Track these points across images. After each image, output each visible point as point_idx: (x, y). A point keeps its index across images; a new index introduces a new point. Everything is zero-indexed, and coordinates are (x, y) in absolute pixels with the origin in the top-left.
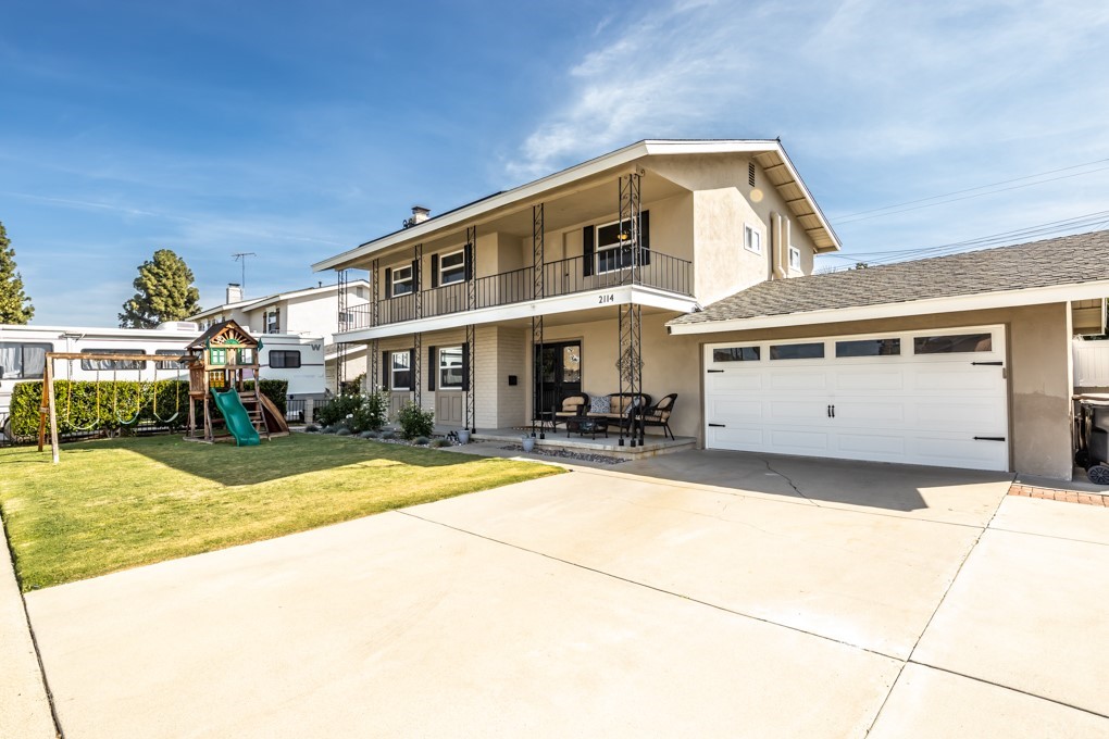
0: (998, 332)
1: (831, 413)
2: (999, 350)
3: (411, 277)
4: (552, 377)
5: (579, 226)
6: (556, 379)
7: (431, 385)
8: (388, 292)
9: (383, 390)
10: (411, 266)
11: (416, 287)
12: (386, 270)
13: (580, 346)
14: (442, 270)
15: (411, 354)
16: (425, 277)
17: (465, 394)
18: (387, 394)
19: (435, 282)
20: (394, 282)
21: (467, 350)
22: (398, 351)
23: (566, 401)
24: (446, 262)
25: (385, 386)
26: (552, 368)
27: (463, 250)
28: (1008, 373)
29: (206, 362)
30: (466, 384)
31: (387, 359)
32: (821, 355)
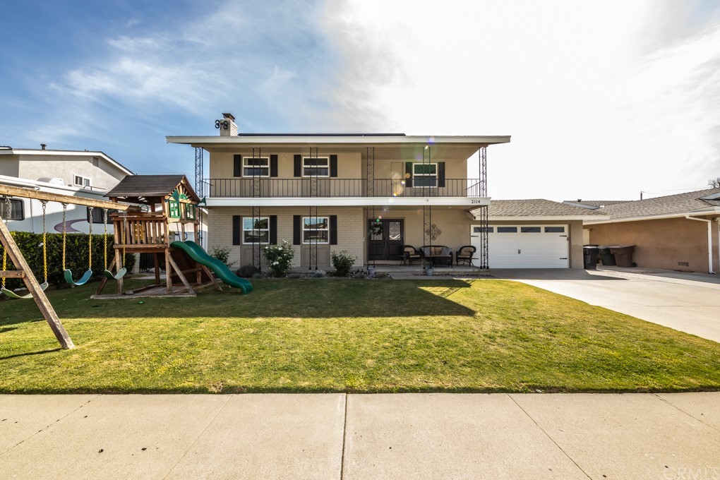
0: (566, 227)
1: (519, 252)
2: (566, 232)
3: (268, 166)
4: (380, 237)
5: (402, 161)
6: (384, 238)
7: (297, 241)
8: (237, 172)
9: (234, 244)
10: (268, 158)
11: (274, 173)
12: (235, 156)
13: (401, 221)
14: (304, 166)
15: (271, 219)
16: (286, 167)
17: (332, 247)
18: (238, 247)
19: (297, 172)
20: (244, 166)
21: (334, 219)
22: (253, 216)
23: (406, 250)
24: (307, 162)
25: (236, 241)
26: (379, 232)
27: (328, 158)
28: (569, 239)
29: (167, 214)
30: (334, 241)
31: (237, 221)
32: (516, 231)
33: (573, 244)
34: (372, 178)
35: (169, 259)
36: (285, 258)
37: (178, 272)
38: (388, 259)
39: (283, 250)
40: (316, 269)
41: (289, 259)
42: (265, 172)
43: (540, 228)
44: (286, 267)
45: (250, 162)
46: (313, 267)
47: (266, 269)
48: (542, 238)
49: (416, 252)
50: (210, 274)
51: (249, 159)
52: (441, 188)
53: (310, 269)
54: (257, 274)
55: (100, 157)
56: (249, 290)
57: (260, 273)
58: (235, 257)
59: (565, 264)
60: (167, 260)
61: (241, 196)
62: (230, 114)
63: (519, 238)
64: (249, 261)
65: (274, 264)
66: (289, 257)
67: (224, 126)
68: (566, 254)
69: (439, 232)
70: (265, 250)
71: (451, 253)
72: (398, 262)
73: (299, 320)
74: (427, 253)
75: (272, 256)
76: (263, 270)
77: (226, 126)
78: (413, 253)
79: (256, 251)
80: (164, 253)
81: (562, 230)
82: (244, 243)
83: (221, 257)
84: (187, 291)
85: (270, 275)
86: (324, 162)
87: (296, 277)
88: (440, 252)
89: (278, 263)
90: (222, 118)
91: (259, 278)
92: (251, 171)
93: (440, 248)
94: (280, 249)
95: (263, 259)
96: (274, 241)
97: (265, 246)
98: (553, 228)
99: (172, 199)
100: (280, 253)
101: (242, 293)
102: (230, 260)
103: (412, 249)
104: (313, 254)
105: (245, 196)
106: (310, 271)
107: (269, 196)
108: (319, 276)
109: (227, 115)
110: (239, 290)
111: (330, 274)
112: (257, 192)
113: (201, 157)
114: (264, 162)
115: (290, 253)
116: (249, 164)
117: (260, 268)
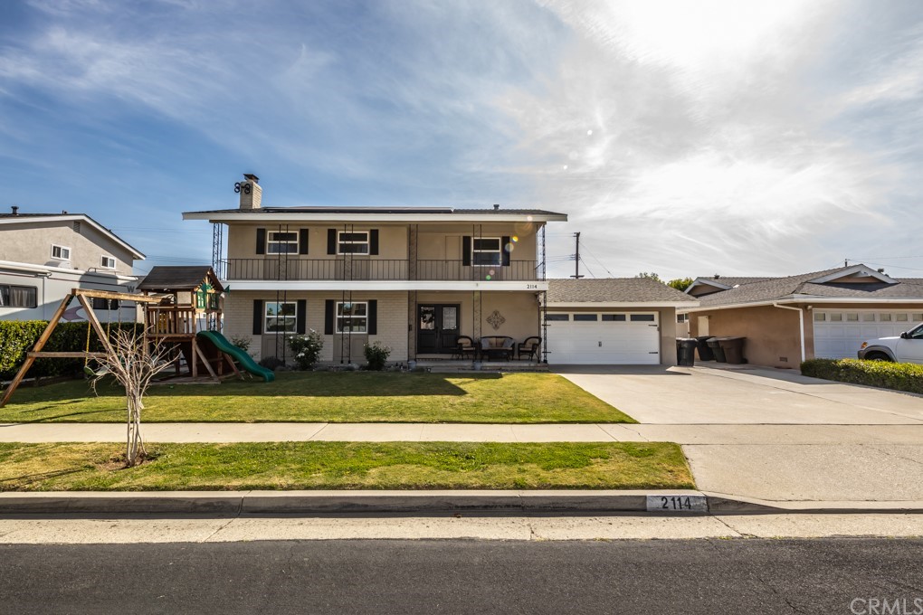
0: (656, 314)
1: (600, 345)
2: (656, 321)
3: (297, 242)
4: (430, 326)
5: (459, 234)
6: (436, 327)
7: (329, 330)
8: (261, 248)
9: (254, 334)
10: (298, 232)
11: (304, 250)
12: (258, 230)
13: (458, 307)
14: (339, 242)
15: (300, 304)
16: (318, 244)
17: (371, 337)
18: (259, 337)
19: (331, 250)
20: (268, 242)
21: (373, 304)
22: (278, 301)
23: (460, 341)
24: (344, 237)
25: (257, 329)
26: (430, 320)
27: (368, 232)
28: (660, 329)
29: (195, 305)
30: (373, 330)
31: (258, 306)
32: (596, 320)
33: (663, 335)
34: (415, 259)
35: (195, 348)
36: (313, 350)
37: (204, 360)
38: (441, 353)
39: (308, 341)
40: (349, 362)
41: (317, 350)
42: (293, 248)
43: (624, 316)
44: (314, 360)
45: (276, 237)
46: (346, 359)
47: (291, 362)
48: (628, 328)
49: (473, 344)
50: (233, 363)
51: (275, 234)
52: (505, 267)
53: (342, 362)
54: (279, 367)
55: (83, 221)
56: (272, 379)
57: (284, 366)
58: (255, 349)
59: (655, 360)
60: (193, 349)
61: (265, 279)
62: (253, 175)
63: (599, 328)
64: (271, 353)
65: (299, 355)
66: (317, 349)
67: (246, 190)
68: (656, 348)
69: (503, 320)
70: (290, 340)
71: (513, 346)
72: (449, 356)
73: (312, 398)
74: (485, 346)
75: (296, 346)
76: (287, 363)
77: (248, 189)
78: (469, 345)
79: (281, 341)
80: (191, 342)
81: (651, 318)
82: (266, 332)
83: (241, 347)
84: (211, 379)
85: (294, 368)
86: (363, 237)
87: (326, 370)
88: (502, 344)
89: (303, 354)
90: (244, 180)
91: (282, 370)
92: (278, 248)
93: (503, 339)
94: (306, 339)
95: (288, 351)
96: (302, 330)
97: (290, 335)
98: (641, 316)
99: (200, 290)
100: (307, 344)
101: (264, 381)
102: (249, 352)
103: (468, 340)
104: (346, 345)
105: (269, 279)
106: (342, 365)
107: (297, 279)
108: (351, 369)
109: (250, 177)
110: (261, 379)
111: (363, 368)
112: (283, 274)
113: (220, 233)
114: (293, 237)
115: (319, 344)
116: (275, 240)
117: (284, 361)
